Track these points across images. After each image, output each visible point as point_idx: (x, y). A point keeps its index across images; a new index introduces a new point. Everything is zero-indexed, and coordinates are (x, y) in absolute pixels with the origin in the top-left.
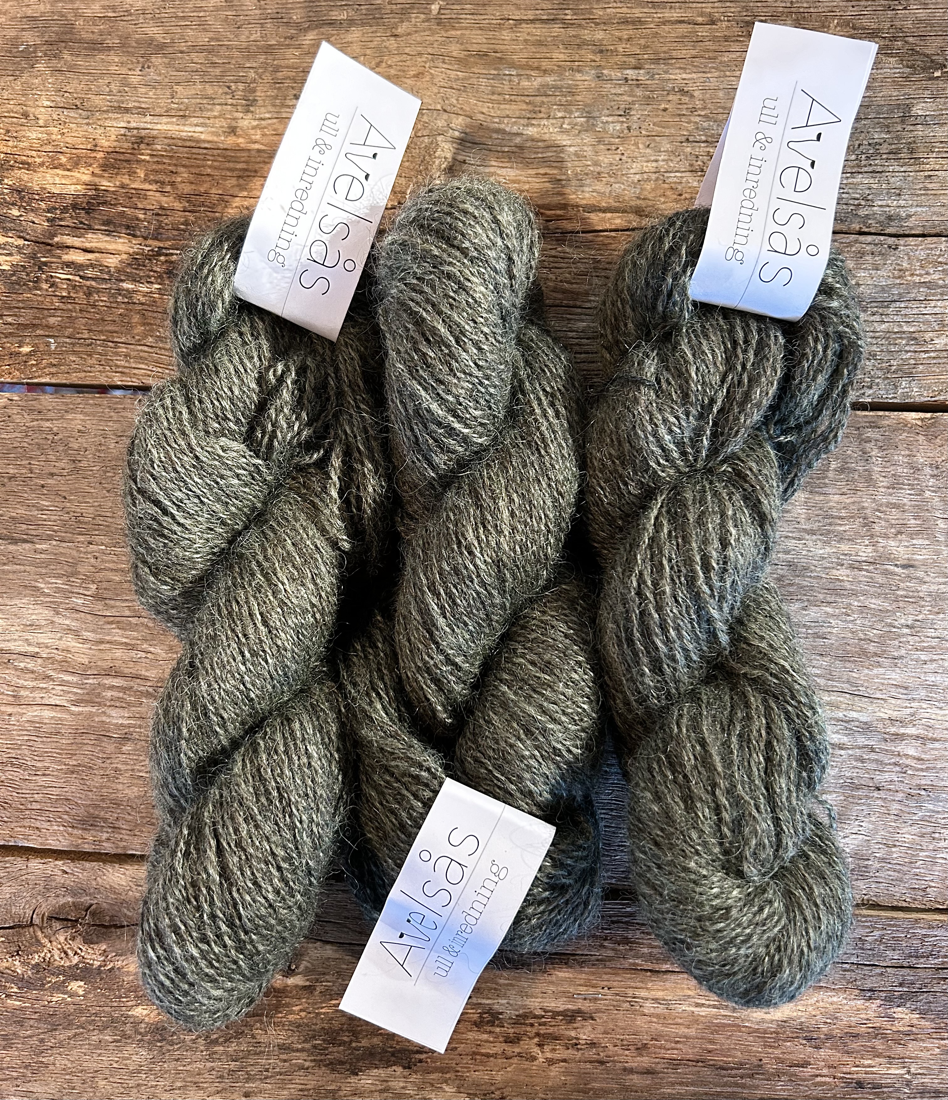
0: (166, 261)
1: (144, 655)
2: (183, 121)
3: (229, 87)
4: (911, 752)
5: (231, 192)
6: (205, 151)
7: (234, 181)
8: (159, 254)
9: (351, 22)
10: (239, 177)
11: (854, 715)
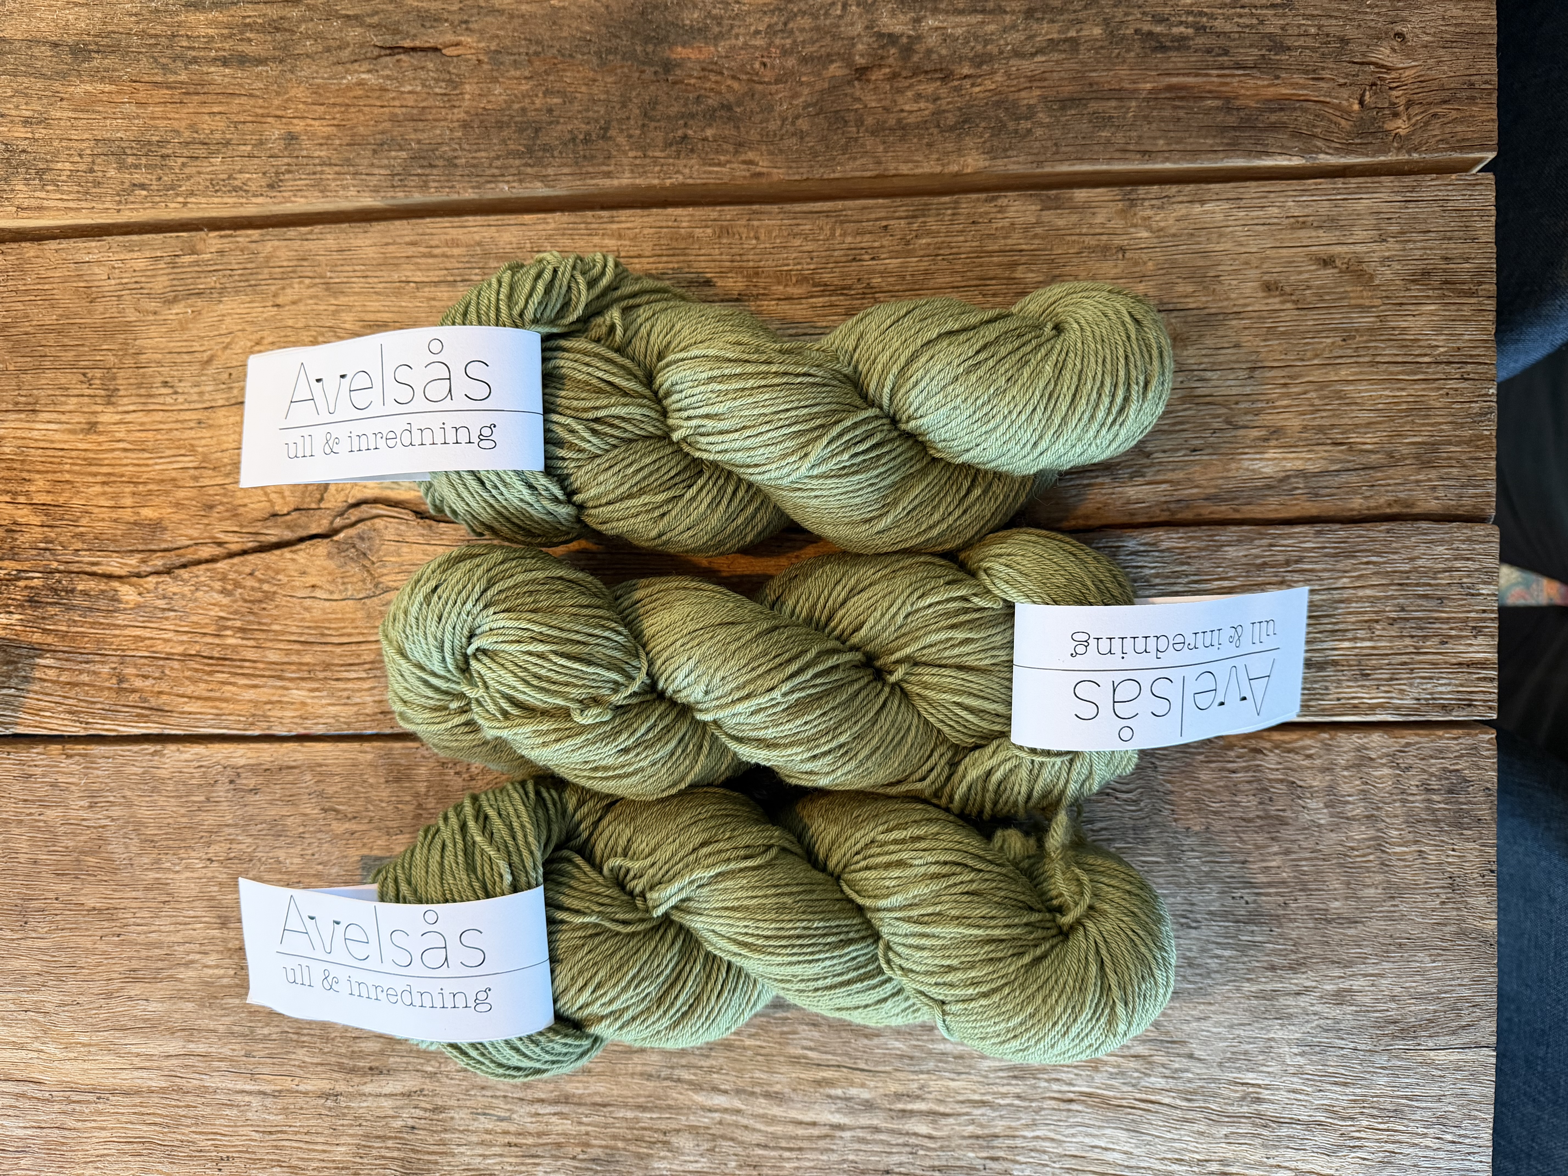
0: (26, 587)
1: (35, 1055)
2: (32, 416)
3: (84, 375)
4: (923, 1129)
5: (95, 502)
6: (61, 453)
7: (98, 489)
8: (19, 579)
9: (223, 291)
10: (104, 483)
11: (853, 1092)
